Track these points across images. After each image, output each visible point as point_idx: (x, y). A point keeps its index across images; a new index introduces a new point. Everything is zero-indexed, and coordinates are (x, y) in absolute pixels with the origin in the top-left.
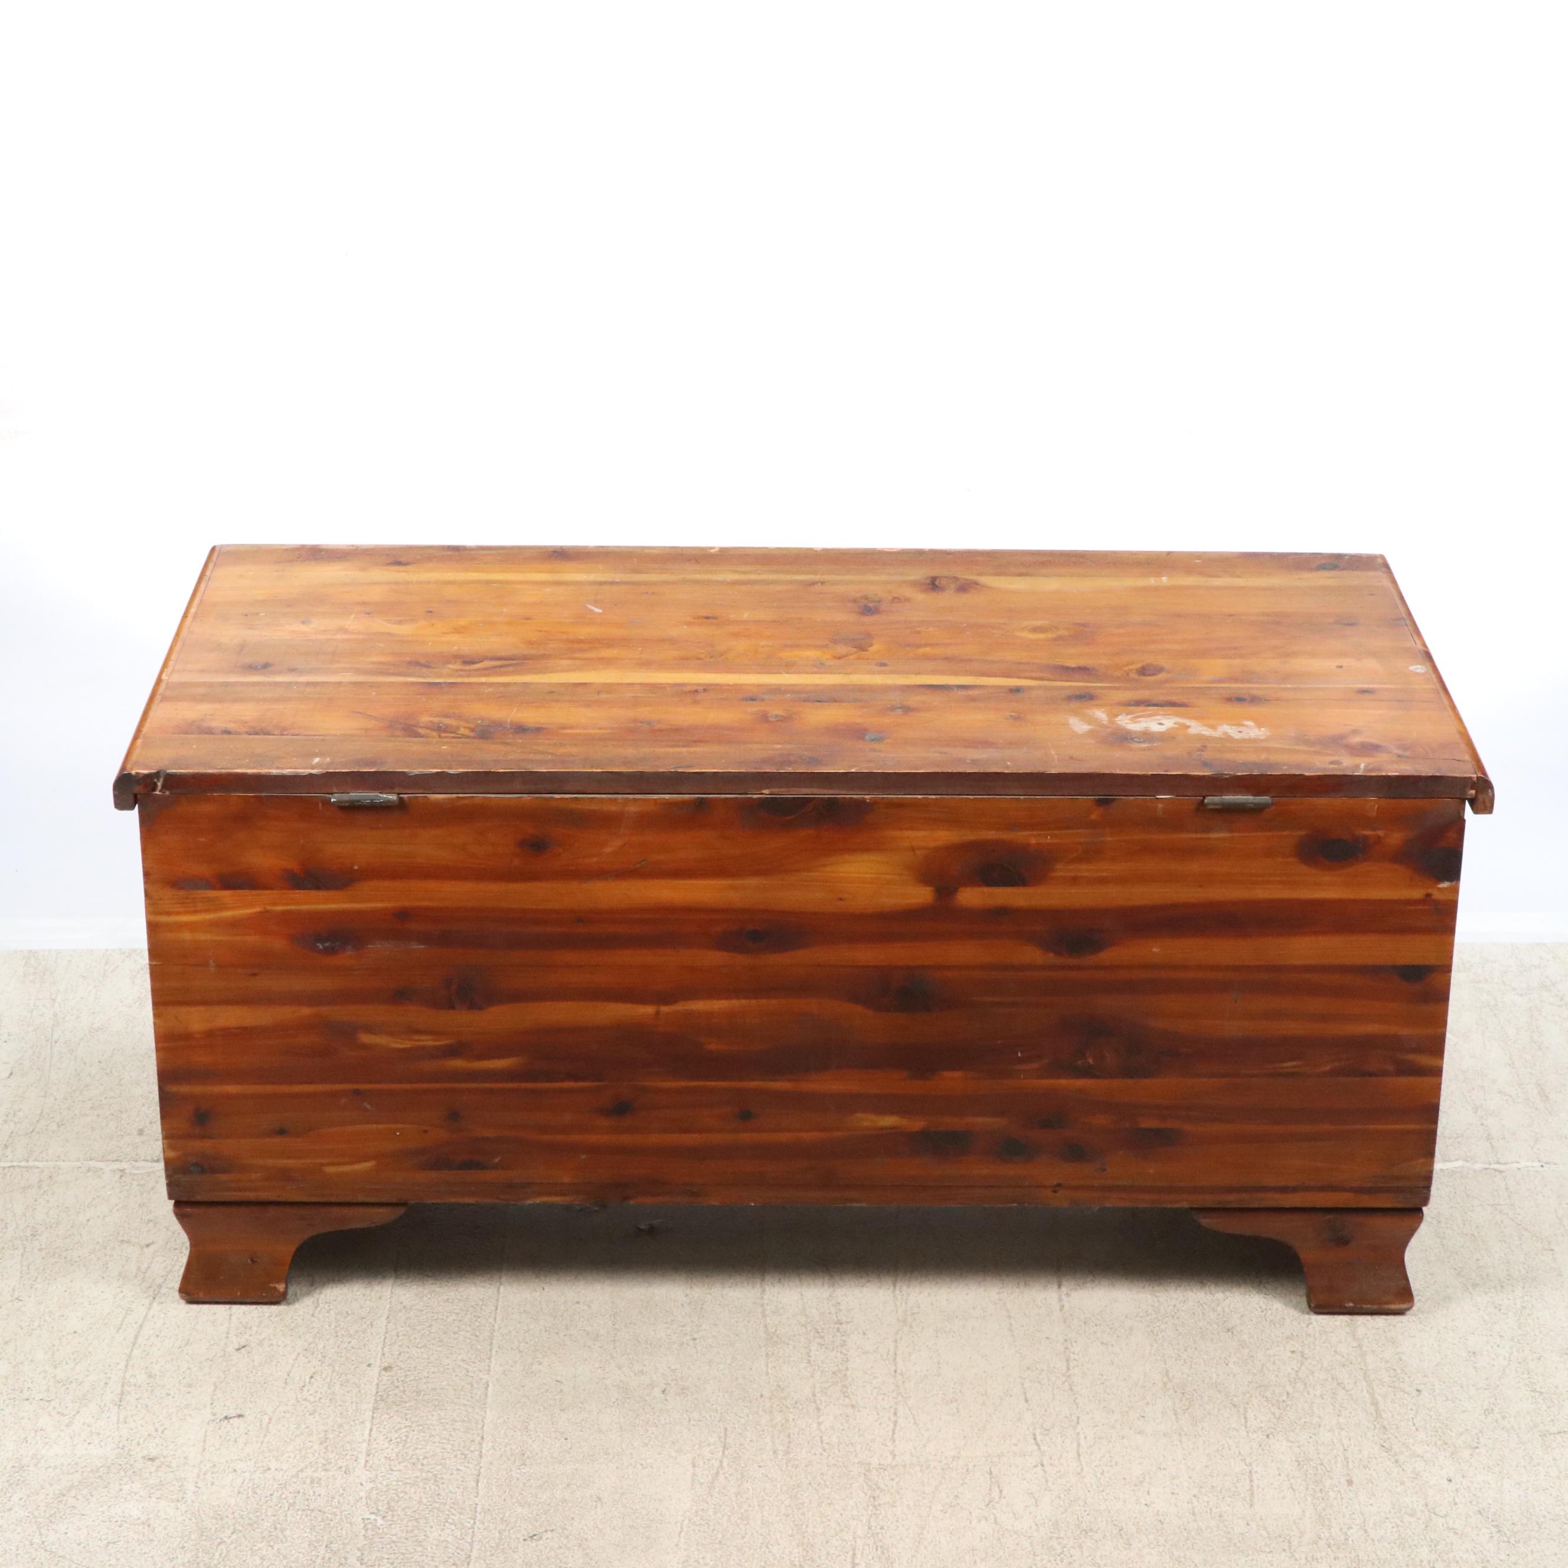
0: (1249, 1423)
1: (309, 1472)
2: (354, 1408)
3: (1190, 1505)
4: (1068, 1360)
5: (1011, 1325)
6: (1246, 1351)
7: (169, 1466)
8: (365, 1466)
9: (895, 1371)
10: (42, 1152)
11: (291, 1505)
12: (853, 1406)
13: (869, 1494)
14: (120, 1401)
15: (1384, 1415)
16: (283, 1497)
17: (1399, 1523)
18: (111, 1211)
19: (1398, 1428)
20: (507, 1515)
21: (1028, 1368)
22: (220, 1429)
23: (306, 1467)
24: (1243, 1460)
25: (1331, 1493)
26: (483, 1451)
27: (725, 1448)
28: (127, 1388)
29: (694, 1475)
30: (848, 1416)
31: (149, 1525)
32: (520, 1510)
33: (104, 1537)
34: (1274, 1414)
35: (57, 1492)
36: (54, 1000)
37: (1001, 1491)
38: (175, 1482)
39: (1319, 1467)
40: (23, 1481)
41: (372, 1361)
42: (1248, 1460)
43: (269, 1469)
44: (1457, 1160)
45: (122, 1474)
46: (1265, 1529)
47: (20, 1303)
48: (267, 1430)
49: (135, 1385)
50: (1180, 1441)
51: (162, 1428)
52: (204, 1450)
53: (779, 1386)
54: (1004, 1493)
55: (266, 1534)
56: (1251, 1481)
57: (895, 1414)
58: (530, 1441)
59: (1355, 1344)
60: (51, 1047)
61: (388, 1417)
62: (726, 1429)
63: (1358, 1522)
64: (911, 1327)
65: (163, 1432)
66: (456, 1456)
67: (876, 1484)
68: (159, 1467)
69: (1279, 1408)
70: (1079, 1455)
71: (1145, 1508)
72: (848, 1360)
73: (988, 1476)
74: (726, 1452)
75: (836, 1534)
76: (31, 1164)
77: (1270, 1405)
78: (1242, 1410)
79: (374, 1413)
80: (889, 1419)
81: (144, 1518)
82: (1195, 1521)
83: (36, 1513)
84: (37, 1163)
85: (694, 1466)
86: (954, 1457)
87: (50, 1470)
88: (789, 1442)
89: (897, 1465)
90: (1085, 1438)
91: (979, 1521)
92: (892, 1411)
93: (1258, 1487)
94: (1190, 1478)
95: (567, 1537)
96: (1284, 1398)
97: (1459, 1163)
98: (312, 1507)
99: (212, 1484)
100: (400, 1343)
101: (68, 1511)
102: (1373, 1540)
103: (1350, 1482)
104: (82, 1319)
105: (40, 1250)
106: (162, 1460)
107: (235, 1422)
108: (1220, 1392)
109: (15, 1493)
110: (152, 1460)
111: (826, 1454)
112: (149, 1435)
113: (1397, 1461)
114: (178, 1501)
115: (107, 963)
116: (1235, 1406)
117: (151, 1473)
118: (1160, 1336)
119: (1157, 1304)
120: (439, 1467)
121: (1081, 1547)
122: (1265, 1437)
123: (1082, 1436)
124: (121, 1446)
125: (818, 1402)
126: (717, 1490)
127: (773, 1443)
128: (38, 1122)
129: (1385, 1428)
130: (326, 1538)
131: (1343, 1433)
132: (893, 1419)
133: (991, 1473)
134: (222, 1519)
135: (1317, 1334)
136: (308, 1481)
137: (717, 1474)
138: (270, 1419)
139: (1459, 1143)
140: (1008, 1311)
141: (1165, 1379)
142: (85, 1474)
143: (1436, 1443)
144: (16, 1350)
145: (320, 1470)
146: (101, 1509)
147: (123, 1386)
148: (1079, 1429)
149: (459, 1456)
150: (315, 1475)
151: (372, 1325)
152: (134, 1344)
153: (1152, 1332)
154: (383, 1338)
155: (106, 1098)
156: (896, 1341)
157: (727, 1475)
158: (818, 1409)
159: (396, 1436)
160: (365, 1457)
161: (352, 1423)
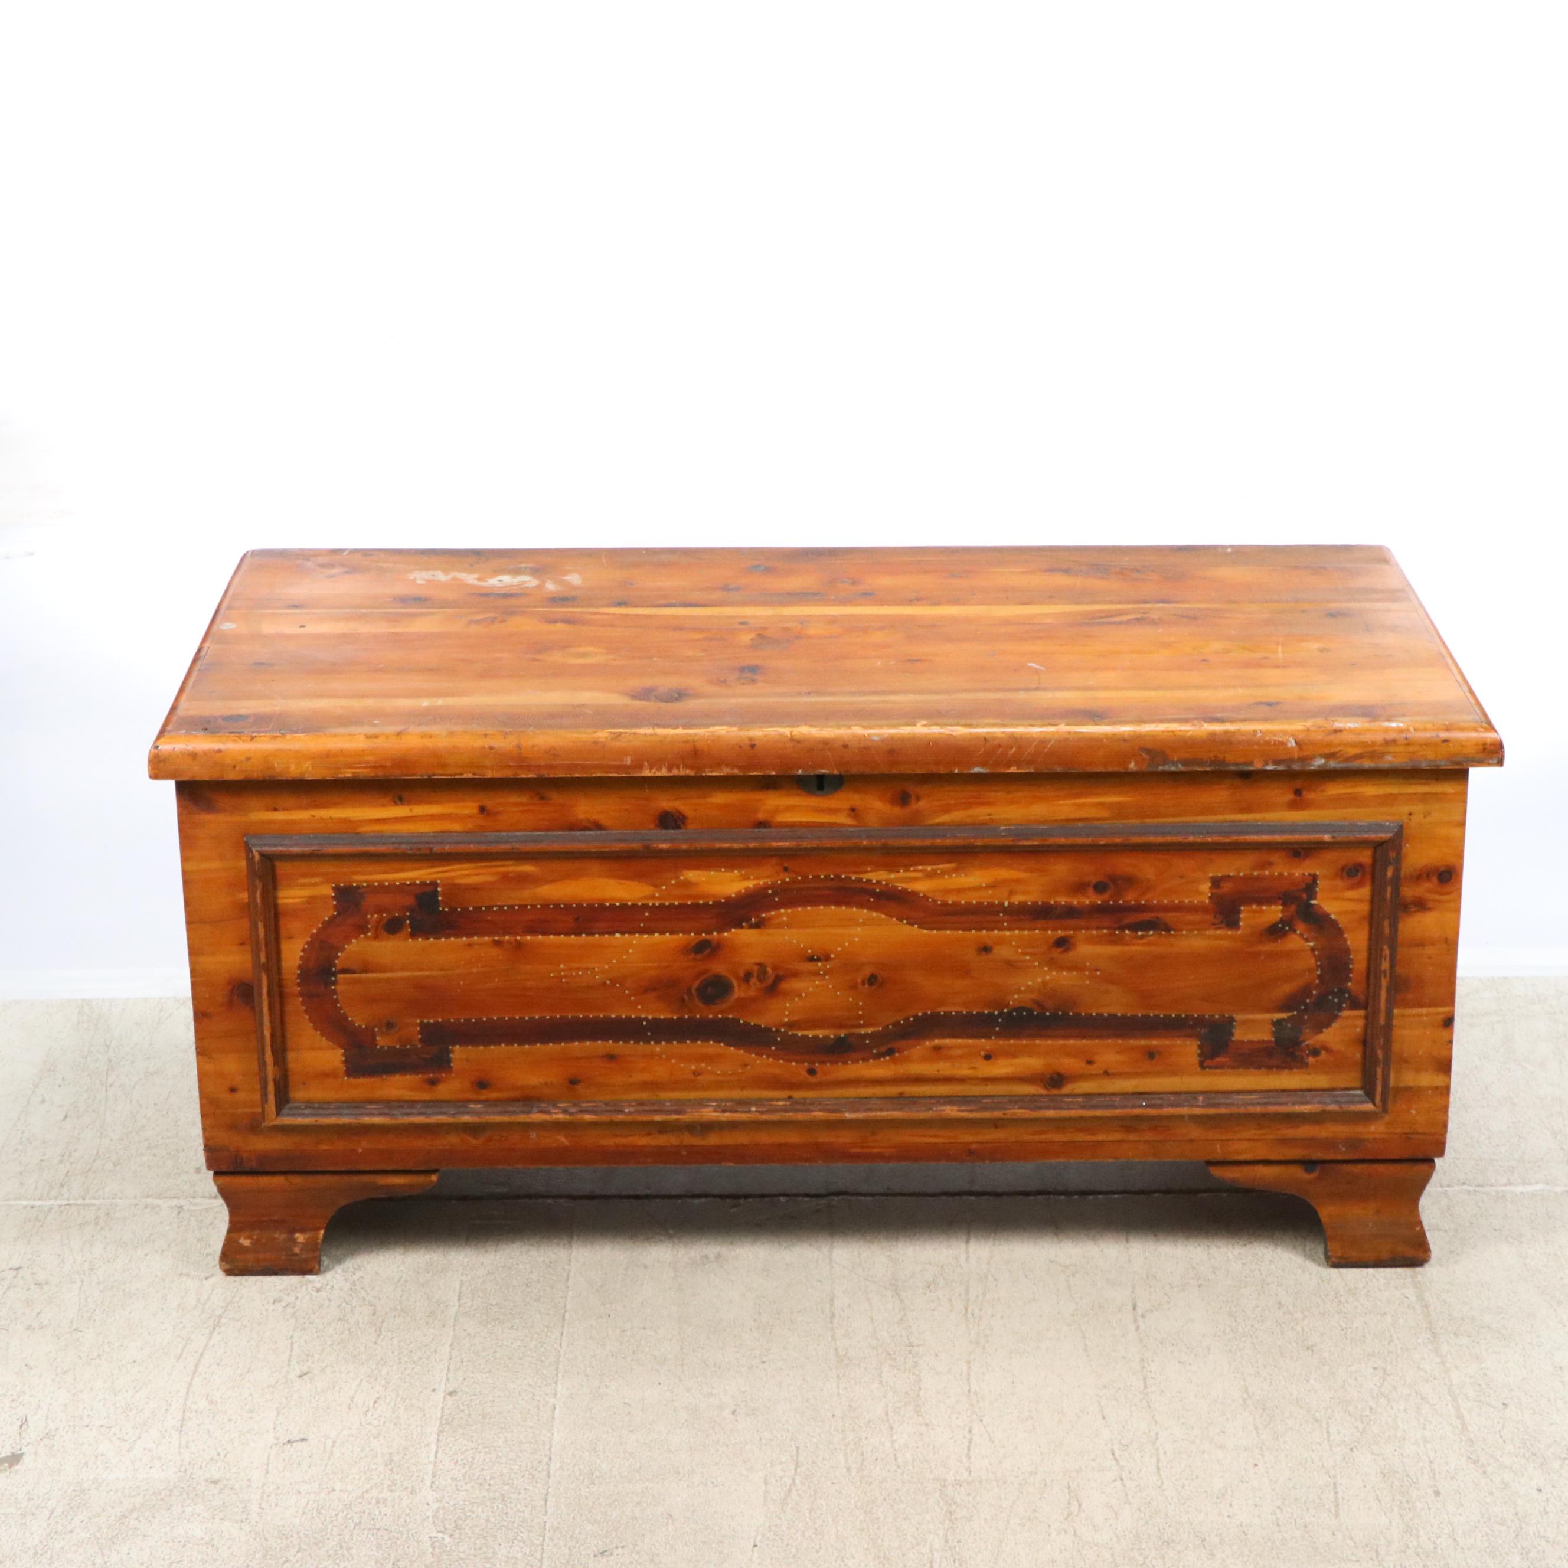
0: (1332, 1437)
1: (374, 1493)
2: (419, 1431)
3: (1274, 1517)
4: (1145, 1379)
5: (1086, 1345)
6: (1327, 1368)
7: (232, 1489)
8: (431, 1487)
9: (969, 1391)
10: (98, 1190)
11: (356, 1524)
12: (927, 1425)
13: (945, 1508)
14: (182, 1427)
15: (1470, 1428)
16: (349, 1516)
17: (1488, 1531)
18: (169, 1245)
19: (1484, 1440)
20: (577, 1532)
21: (1105, 1387)
22: (283, 1452)
23: (371, 1488)
24: (1328, 1473)
25: (1418, 1504)
26: (551, 1471)
27: (797, 1466)
28: (187, 1414)
29: (766, 1492)
30: (921, 1434)
31: (213, 1546)
32: (589, 1527)
33: (167, 1557)
34: (1357, 1428)
35: (119, 1514)
36: (108, 1047)
37: (1080, 1505)
38: (238, 1504)
39: (1405, 1479)
40: (84, 1505)
41: (436, 1386)
42: (1332, 1473)
43: (334, 1490)
44: (1537, 1183)
45: (185, 1496)
46: (1351, 1538)
47: (79, 1334)
48: (332, 1453)
49: (196, 1411)
50: (1262, 1455)
51: (225, 1452)
52: (267, 1472)
53: (851, 1406)
54: (1083, 1506)
55: (331, 1552)
56: (1336, 1493)
57: (970, 1431)
58: (599, 1461)
59: (1438, 1360)
60: (106, 1091)
61: (453, 1439)
62: (798, 1448)
63: (1446, 1531)
64: (984, 1348)
65: (225, 1456)
66: (523, 1476)
67: (952, 1500)
68: (223, 1489)
69: (1362, 1422)
70: (1158, 1469)
71: (1228, 1520)
72: (920, 1380)
73: (1066, 1491)
74: (798, 1470)
75: (913, 1548)
76: (87, 1201)
77: (1353, 1420)
78: (1324, 1425)
79: (439, 1435)
80: (964, 1437)
81: (207, 1539)
82: (1280, 1531)
83: (98, 1535)
84: (93, 1201)
85: (766, 1483)
86: (1031, 1473)
87: (112, 1493)
88: (863, 1460)
89: (973, 1481)
90: (1165, 1453)
91: (1059, 1533)
92: (967, 1429)
93: (1343, 1499)
94: (1273, 1490)
95: (638, 1553)
96: (1367, 1412)
97: (1540, 1187)
98: (378, 1526)
99: (277, 1505)
100: (465, 1369)
101: (130, 1533)
102: (1462, 1549)
103: (1437, 1493)
104: (142, 1349)
105: (99, 1283)
106: (225, 1482)
107: (299, 1445)
108: (1301, 1407)
109: (76, 1515)
110: (215, 1482)
111: (900, 1471)
112: (211, 1459)
113: (1484, 1472)
114: (242, 1522)
115: (161, 1010)
116: (1316, 1420)
117: (213, 1495)
118: (1239, 1354)
119: (1234, 1324)
120: (506, 1487)
121: (1163, 1557)
122: (1348, 1451)
123: (1161, 1451)
124: (183, 1469)
125: (891, 1421)
126: (790, 1505)
127: (846, 1461)
128: (94, 1161)
129: (1471, 1441)
130: (393, 1556)
131: (1429, 1446)
132: (968, 1436)
133: (1069, 1487)
134: (287, 1538)
135: (1399, 1351)
136: (374, 1501)
137: (790, 1491)
138: (334, 1442)
139: (1539, 1167)
140: (1082, 1332)
141: (1245, 1396)
142: (147, 1497)
143: (1524, 1455)
144: (74, 1380)
145: (385, 1490)
146: (163, 1530)
147: (184, 1412)
148: (1158, 1444)
149: (527, 1476)
150: (381, 1496)
151: (435, 1352)
152: (194, 1372)
153: (1230, 1351)
154: (447, 1364)
155: (162, 1138)
156: (968, 1362)
157: (800, 1492)
158: (892, 1428)
159: (463, 1457)
160: (431, 1477)
161: (417, 1446)
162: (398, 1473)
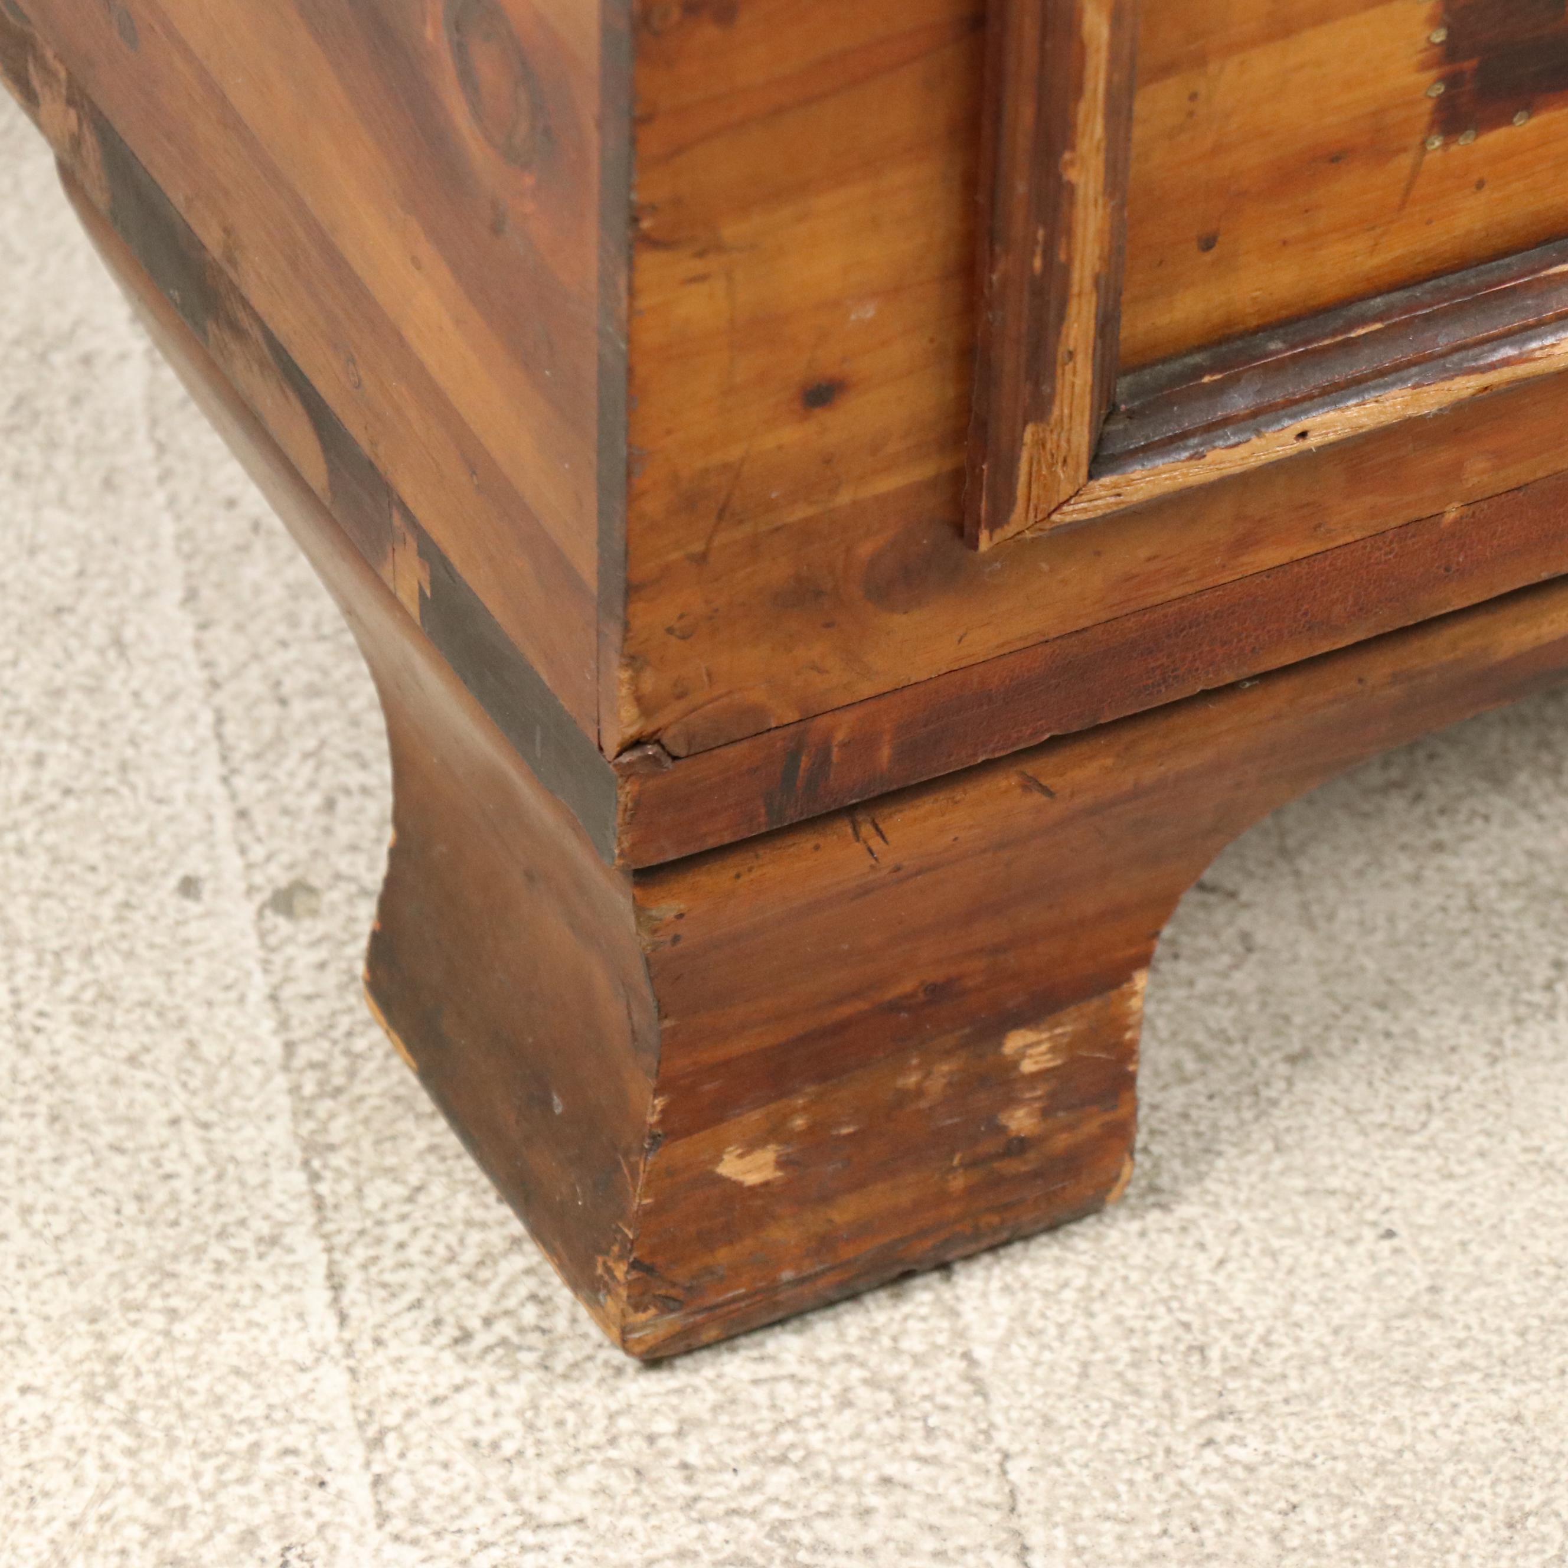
162: (173, 1443)
